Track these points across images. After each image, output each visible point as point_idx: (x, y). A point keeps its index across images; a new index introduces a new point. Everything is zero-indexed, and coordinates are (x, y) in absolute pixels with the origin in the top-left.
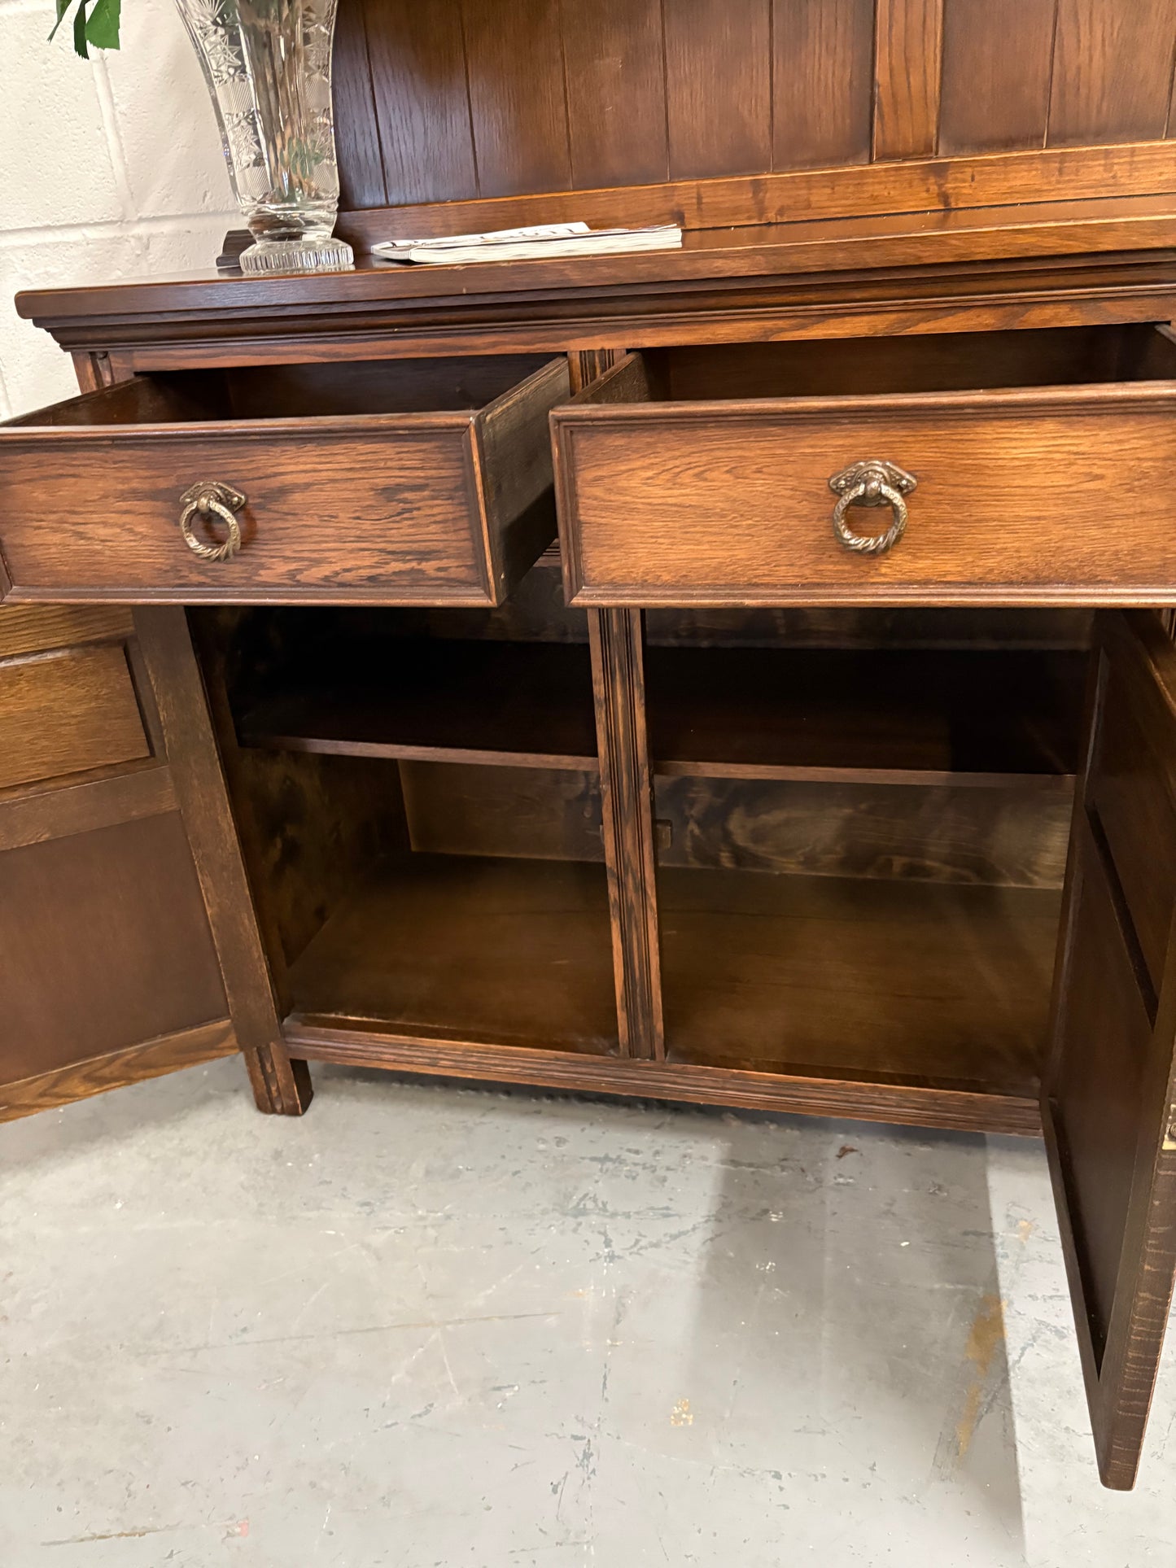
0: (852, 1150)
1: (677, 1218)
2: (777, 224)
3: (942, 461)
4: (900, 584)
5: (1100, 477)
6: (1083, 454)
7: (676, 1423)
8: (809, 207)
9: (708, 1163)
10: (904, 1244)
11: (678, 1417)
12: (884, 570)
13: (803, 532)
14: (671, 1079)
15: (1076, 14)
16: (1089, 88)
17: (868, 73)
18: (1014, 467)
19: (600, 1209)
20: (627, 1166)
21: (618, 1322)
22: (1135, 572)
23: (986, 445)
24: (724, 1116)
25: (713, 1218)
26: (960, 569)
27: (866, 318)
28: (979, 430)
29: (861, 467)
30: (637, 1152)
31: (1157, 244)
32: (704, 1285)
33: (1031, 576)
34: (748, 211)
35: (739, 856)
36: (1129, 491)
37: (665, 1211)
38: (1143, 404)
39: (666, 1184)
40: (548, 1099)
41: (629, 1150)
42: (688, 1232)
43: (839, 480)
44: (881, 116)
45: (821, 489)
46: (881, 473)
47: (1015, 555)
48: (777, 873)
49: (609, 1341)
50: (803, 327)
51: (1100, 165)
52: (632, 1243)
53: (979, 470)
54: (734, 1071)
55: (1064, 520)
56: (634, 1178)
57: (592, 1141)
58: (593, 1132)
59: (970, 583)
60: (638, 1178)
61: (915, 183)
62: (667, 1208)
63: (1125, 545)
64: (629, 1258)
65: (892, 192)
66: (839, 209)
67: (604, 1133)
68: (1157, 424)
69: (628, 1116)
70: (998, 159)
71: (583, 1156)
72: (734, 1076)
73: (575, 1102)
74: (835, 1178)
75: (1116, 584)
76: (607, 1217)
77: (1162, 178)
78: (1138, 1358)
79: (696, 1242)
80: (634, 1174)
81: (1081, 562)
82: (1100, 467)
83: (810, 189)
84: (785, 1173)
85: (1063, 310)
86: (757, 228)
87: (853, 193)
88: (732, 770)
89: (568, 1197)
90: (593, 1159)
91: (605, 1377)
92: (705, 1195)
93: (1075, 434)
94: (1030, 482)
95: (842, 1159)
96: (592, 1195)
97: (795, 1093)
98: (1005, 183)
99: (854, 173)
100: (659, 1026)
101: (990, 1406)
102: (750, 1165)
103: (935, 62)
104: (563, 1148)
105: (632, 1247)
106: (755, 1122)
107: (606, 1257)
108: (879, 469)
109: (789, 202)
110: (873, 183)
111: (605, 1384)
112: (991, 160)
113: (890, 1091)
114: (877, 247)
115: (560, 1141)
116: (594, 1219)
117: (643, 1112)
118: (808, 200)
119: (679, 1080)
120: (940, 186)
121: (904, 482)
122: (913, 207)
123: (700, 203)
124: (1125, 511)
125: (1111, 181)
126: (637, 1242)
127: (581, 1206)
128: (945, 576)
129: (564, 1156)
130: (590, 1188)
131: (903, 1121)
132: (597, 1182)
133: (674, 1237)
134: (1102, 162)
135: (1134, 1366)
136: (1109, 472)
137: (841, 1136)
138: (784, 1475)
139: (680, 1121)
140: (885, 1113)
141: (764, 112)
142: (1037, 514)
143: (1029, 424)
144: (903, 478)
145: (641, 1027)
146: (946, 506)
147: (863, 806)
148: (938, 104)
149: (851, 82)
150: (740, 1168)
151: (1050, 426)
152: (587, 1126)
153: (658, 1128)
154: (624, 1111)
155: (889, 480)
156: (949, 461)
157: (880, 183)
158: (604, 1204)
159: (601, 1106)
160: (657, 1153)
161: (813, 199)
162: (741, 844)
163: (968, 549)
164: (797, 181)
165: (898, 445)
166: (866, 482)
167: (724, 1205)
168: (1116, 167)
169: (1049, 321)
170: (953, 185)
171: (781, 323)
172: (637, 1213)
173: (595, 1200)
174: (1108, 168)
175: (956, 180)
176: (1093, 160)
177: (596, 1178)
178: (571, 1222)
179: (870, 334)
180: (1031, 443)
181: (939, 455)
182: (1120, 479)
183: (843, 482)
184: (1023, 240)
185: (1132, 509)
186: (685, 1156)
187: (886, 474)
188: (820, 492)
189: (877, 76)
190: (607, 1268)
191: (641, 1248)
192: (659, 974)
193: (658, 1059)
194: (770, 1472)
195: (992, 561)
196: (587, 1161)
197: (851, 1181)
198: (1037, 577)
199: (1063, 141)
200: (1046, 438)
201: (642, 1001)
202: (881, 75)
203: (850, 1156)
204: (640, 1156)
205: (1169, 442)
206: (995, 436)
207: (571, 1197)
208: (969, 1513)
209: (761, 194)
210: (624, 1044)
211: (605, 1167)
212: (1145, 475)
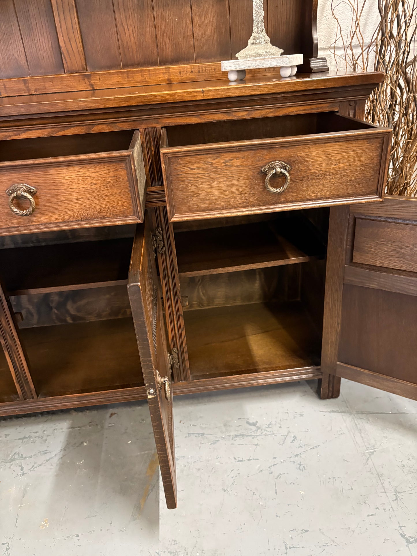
0: (115, 414)
1: (49, 453)
2: (35, 94)
3: (43, 182)
4: (42, 224)
5: (96, 184)
6: (88, 177)
7: (42, 528)
8: (46, 89)
9: (63, 430)
10: (129, 442)
11: (43, 526)
12: (35, 220)
13: (2, 210)
14: (41, 404)
15: (122, 24)
16: (132, 49)
17: (57, 43)
18: (68, 183)
19: (20, 457)
20: (32, 438)
21: (23, 497)
22: (116, 213)
23: (56, 176)
24: (71, 412)
25: (63, 450)
26: (60, 217)
27: (40, 131)
28: (52, 171)
29: (15, 186)
30: (36, 433)
31: (125, 105)
32: (57, 475)
33: (84, 218)
34: (24, 90)
35: (74, 317)
36: (106, 187)
37: (45, 452)
38: (100, 160)
39: (47, 442)
40: (3, 420)
41: (33, 433)
42: (53, 457)
43: (9, 191)
44: (65, 58)
45: (4, 194)
46: (23, 188)
47: (77, 211)
48: (88, 321)
49: (19, 505)
50: (18, 134)
51: (140, 75)
52: (32, 467)
53: (56, 184)
54: (63, 396)
55: (89, 198)
56: (34, 442)
57: (19, 433)
58: (20, 429)
59: (65, 222)
60: (36, 442)
61: (81, 80)
62: (46, 450)
63: (110, 205)
64: (30, 473)
65: (74, 84)
66: (57, 90)
67: (24, 428)
68: (108, 166)
69: (35, 420)
70: (107, 73)
71: (15, 439)
72: (64, 398)
73: (14, 419)
74: (108, 425)
75: (112, 218)
76: (23, 459)
77: (159, 79)
78: (164, 465)
79: (56, 460)
80: (34, 441)
81: (98, 211)
82: (95, 180)
83: (44, 82)
84: (90, 427)
85: (105, 126)
86: (28, 96)
87: (60, 84)
88: (42, 291)
89: (8, 455)
90: (19, 439)
91: (17, 519)
92: (61, 442)
93: (83, 170)
94: (74, 187)
95: (111, 418)
96: (17, 453)
97: (86, 399)
98: (111, 81)
99: (59, 77)
100: (32, 386)
101: (152, 490)
102: (79, 427)
103: (79, 39)
104: (8, 438)
105: (31, 468)
106: (81, 412)
107: (21, 475)
108: (23, 187)
109: (38, 87)
110: (66, 81)
111: (16, 521)
112: (105, 73)
113: (118, 392)
114: (34, 106)
115: (6, 435)
116: (17, 462)
117: (41, 417)
118: (45, 86)
119: (44, 404)
120: (90, 82)
121: (32, 190)
122: (82, 89)
123: (5, 87)
124: (107, 194)
125: (144, 80)
126: (34, 465)
127: (13, 458)
128: (56, 220)
129: (8, 441)
130: (17, 450)
131: (124, 401)
132: (20, 447)
133: (47, 461)
134: (140, 74)
135: (163, 468)
136: (98, 182)
137: (111, 410)
138: (80, 534)
139: (54, 417)
140: (118, 399)
141: (23, 56)
142: (80, 197)
143: (68, 168)
144: (31, 189)
145: (26, 388)
146: (49, 197)
147: (112, 294)
148: (83, 54)
149: (52, 46)
150: (74, 429)
151: (74, 168)
152: (18, 427)
153: (45, 422)
154: (33, 418)
155: (26, 190)
156: (45, 182)
157: (69, 81)
158: (22, 455)
159: (24, 419)
160: (44, 431)
161: (47, 86)
162: (74, 313)
163: (61, 211)
164: (39, 79)
165: (26, 178)
166: (17, 191)
167: (67, 444)
168: (145, 76)
169: (101, 130)
170: (94, 82)
171: (10, 133)
172: (34, 455)
173: (18, 454)
174: (143, 76)
175: (94, 79)
176: (137, 73)
177: (20, 446)
178: (8, 464)
179: (43, 136)
180: (71, 174)
181: (41, 180)
182: (102, 184)
183: (11, 192)
184: (82, 104)
185: (109, 193)
186: (55, 430)
187: (25, 188)
188: (4, 196)
189: (60, 44)
190: (20, 478)
191: (35, 468)
192: (27, 368)
193: (35, 398)
194: (75, 535)
195: (70, 214)
196: (17, 440)
197: (113, 424)
198: (86, 217)
199: (128, 67)
200: (75, 172)
201: (24, 379)
202: (62, 44)
203: (114, 416)
204: (38, 433)
205: (113, 171)
206: (58, 173)
207: (9, 456)
208: (142, 529)
209: (27, 84)
210: (21, 396)
211: (23, 441)
212: (109, 182)
